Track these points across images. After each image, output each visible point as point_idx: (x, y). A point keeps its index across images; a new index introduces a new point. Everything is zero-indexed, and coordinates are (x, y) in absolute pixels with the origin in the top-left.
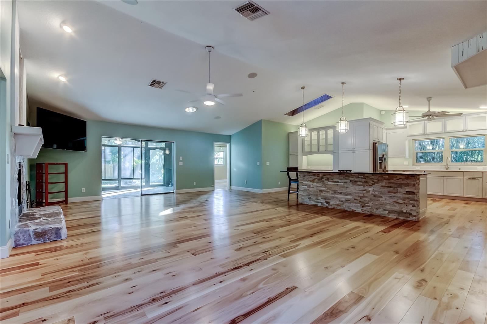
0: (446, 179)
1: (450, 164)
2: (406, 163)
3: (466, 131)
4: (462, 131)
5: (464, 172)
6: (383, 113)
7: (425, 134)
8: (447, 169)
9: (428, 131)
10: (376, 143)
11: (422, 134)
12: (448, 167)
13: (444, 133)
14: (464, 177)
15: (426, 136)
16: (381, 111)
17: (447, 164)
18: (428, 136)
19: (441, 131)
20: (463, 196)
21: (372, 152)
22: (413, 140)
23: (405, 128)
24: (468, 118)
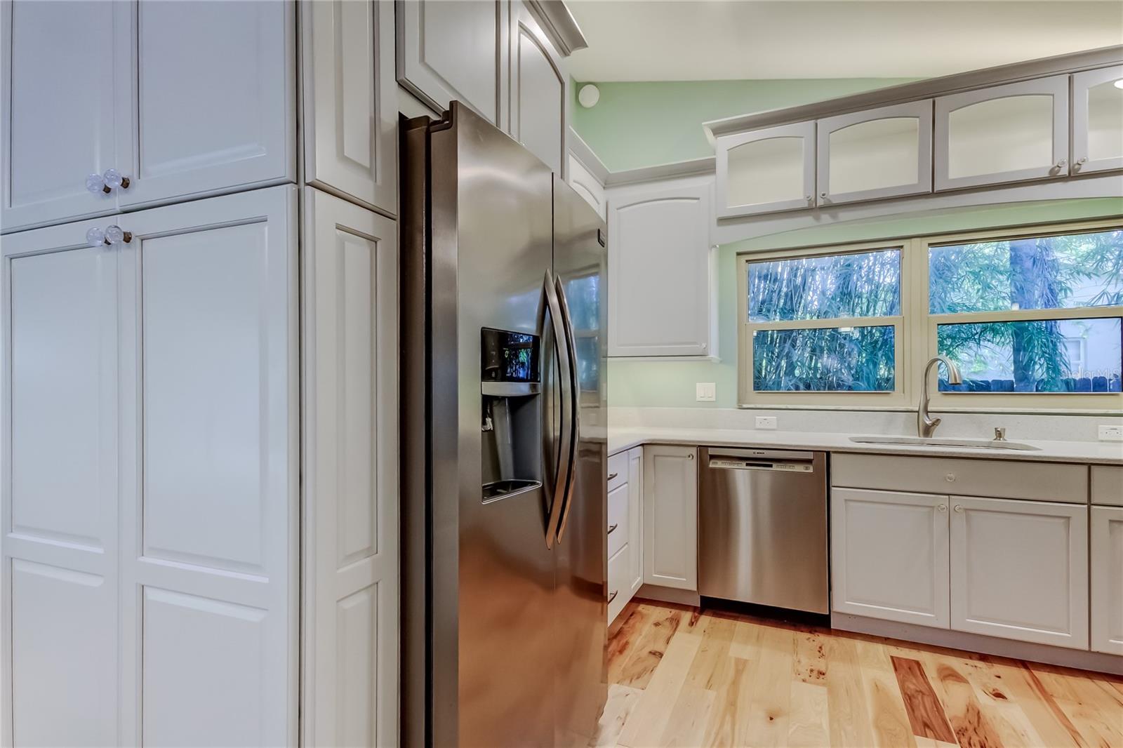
0: (966, 510)
2: (705, 390)
4: (1046, 174)
5: (1089, 465)
7: (820, 202)
11: (806, 205)
12: (933, 424)
13: (934, 194)
14: (1088, 505)
15: (826, 217)
17: (926, 402)
18: (844, 215)
19: (915, 181)
20: (1086, 647)
21: (373, 240)
22: (738, 254)
23: (706, 168)
24: (1086, 84)
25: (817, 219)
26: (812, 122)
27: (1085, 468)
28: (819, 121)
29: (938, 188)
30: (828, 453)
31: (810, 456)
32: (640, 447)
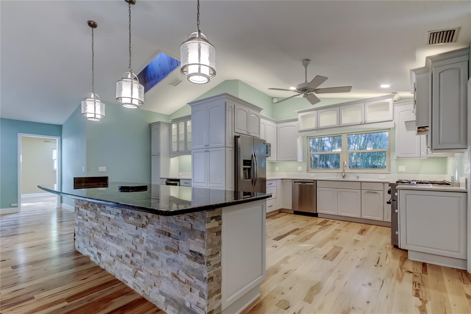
0: (340, 191)
1: (348, 170)
2: (300, 168)
3: (365, 123)
4: (360, 123)
5: (361, 182)
6: (275, 101)
7: (318, 128)
8: (344, 177)
9: (322, 124)
10: (238, 137)
11: (315, 129)
12: (345, 175)
13: (340, 127)
14: (361, 190)
15: (320, 131)
16: (273, 98)
17: (344, 171)
18: (323, 131)
19: (336, 124)
20: (360, 217)
21: (232, 151)
22: (307, 137)
23: (296, 120)
24: (367, 104)
25: (318, 131)
26: (317, 111)
27: (360, 183)
28: (318, 111)
29: (340, 126)
30: (316, 181)
31: (313, 181)
32: (281, 180)
